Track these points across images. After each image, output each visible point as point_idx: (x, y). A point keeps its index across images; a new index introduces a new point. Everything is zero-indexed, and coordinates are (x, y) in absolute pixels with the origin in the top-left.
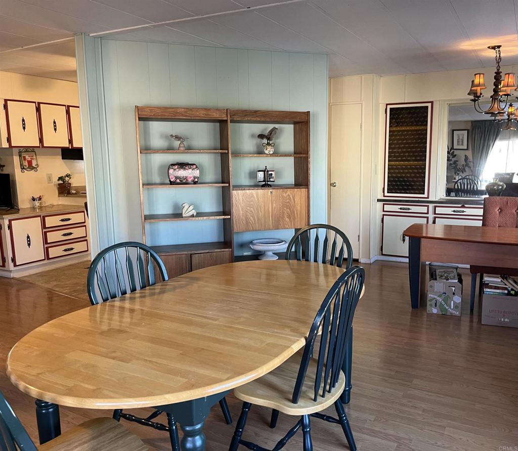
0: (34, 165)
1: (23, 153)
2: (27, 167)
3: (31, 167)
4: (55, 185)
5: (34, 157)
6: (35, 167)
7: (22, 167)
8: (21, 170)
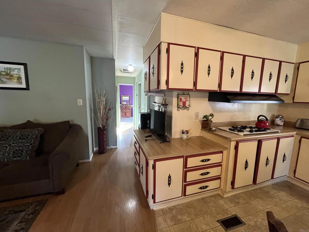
0: (187, 105)
1: (180, 96)
2: (182, 107)
3: (185, 107)
4: (200, 121)
5: (188, 99)
6: (188, 107)
7: (178, 107)
8: (177, 108)
